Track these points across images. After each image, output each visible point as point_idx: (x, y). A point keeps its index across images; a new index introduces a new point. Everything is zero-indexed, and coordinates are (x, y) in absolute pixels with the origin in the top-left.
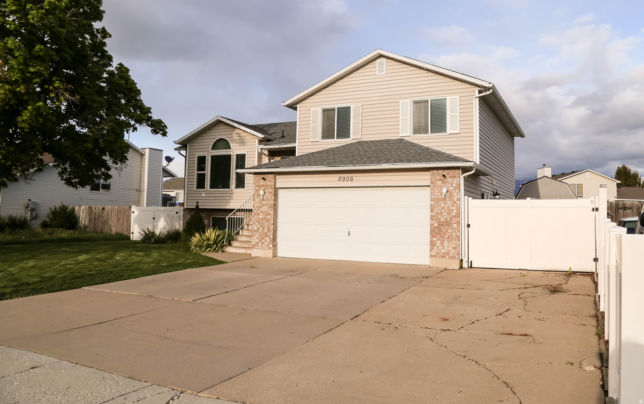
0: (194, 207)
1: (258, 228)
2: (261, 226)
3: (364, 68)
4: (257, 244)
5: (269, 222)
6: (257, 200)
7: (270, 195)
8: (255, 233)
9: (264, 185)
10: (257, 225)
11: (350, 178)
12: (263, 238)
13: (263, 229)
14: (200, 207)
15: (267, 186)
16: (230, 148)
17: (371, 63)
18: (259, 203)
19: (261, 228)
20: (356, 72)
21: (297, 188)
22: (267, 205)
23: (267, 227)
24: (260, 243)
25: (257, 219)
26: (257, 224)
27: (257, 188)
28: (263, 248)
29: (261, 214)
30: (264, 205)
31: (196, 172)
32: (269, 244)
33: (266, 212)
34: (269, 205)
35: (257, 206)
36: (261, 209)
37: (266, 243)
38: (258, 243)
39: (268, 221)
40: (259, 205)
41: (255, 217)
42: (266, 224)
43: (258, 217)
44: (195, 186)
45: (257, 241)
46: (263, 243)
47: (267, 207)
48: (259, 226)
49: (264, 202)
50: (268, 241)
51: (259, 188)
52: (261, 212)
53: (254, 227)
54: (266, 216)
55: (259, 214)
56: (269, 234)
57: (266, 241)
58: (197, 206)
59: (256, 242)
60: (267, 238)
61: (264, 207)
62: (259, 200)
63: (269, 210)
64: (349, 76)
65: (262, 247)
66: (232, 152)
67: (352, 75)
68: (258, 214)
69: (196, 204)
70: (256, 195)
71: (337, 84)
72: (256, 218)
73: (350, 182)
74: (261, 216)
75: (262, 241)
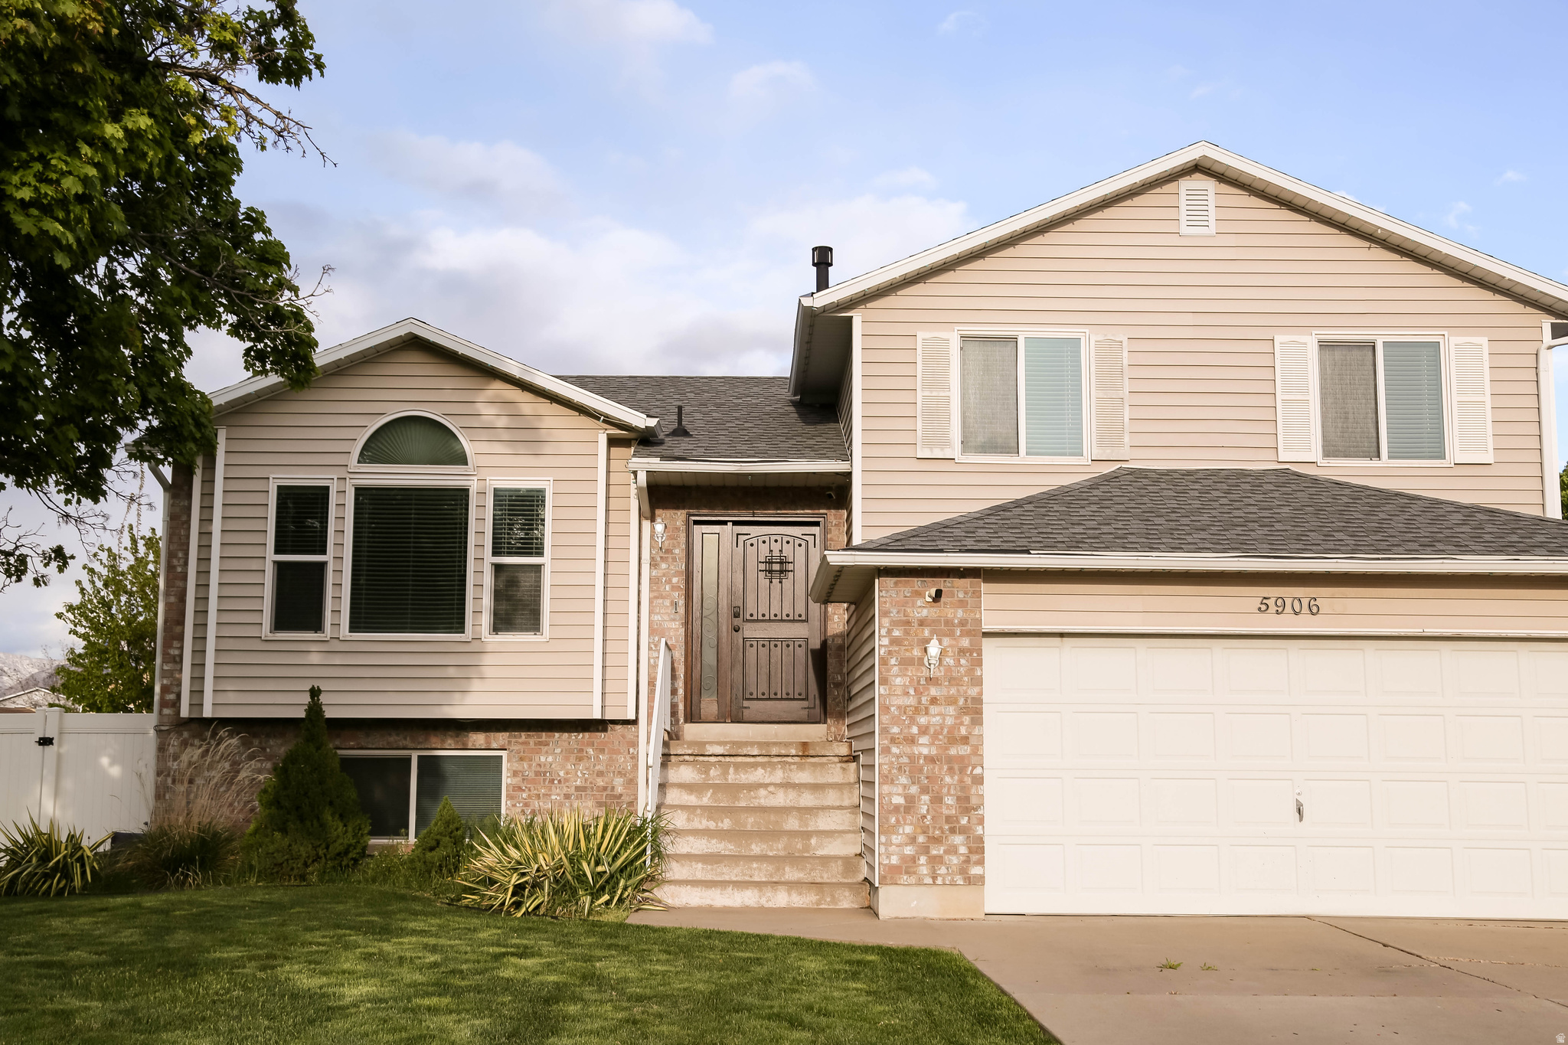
0: (301, 714)
1: (911, 801)
2: (924, 790)
3: (1128, 203)
4: (908, 866)
5: (962, 770)
6: (898, 681)
7: (963, 661)
8: (898, 821)
9: (933, 621)
10: (905, 787)
11: (1305, 602)
12: (937, 840)
13: (937, 800)
14: (330, 713)
15: (948, 623)
16: (462, 459)
17: (1158, 190)
18: (912, 692)
19: (925, 798)
20: (1099, 215)
21: (1062, 635)
22: (951, 701)
23: (952, 792)
24: (923, 860)
25: (905, 760)
26: (903, 780)
27: (896, 633)
28: (939, 881)
29: (924, 740)
30: (934, 701)
31: (271, 556)
32: (967, 861)
33: (946, 731)
34: (961, 702)
35: (899, 707)
36: (923, 720)
37: (955, 860)
38: (914, 859)
39: (956, 767)
40: (911, 701)
41: (895, 750)
42: (948, 779)
43: (907, 750)
44: (267, 618)
45: (909, 850)
46: (936, 861)
47: (951, 710)
48: (914, 790)
49: (934, 691)
50: (963, 850)
51: (907, 633)
52: (924, 731)
53: (890, 794)
54: (947, 749)
55: (912, 741)
56: (964, 821)
57: (953, 850)
58: (315, 709)
59: (904, 858)
60: (958, 839)
61: (933, 709)
62: (912, 680)
63: (962, 723)
64: (1069, 227)
65: (934, 878)
66: (475, 478)
67: (1080, 225)
68: (906, 739)
69: (306, 699)
70: (893, 661)
71: (1020, 250)
72: (898, 757)
73: (1306, 617)
74: (924, 747)
75: (934, 852)
